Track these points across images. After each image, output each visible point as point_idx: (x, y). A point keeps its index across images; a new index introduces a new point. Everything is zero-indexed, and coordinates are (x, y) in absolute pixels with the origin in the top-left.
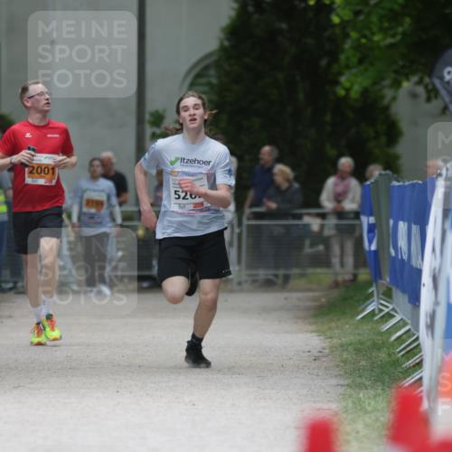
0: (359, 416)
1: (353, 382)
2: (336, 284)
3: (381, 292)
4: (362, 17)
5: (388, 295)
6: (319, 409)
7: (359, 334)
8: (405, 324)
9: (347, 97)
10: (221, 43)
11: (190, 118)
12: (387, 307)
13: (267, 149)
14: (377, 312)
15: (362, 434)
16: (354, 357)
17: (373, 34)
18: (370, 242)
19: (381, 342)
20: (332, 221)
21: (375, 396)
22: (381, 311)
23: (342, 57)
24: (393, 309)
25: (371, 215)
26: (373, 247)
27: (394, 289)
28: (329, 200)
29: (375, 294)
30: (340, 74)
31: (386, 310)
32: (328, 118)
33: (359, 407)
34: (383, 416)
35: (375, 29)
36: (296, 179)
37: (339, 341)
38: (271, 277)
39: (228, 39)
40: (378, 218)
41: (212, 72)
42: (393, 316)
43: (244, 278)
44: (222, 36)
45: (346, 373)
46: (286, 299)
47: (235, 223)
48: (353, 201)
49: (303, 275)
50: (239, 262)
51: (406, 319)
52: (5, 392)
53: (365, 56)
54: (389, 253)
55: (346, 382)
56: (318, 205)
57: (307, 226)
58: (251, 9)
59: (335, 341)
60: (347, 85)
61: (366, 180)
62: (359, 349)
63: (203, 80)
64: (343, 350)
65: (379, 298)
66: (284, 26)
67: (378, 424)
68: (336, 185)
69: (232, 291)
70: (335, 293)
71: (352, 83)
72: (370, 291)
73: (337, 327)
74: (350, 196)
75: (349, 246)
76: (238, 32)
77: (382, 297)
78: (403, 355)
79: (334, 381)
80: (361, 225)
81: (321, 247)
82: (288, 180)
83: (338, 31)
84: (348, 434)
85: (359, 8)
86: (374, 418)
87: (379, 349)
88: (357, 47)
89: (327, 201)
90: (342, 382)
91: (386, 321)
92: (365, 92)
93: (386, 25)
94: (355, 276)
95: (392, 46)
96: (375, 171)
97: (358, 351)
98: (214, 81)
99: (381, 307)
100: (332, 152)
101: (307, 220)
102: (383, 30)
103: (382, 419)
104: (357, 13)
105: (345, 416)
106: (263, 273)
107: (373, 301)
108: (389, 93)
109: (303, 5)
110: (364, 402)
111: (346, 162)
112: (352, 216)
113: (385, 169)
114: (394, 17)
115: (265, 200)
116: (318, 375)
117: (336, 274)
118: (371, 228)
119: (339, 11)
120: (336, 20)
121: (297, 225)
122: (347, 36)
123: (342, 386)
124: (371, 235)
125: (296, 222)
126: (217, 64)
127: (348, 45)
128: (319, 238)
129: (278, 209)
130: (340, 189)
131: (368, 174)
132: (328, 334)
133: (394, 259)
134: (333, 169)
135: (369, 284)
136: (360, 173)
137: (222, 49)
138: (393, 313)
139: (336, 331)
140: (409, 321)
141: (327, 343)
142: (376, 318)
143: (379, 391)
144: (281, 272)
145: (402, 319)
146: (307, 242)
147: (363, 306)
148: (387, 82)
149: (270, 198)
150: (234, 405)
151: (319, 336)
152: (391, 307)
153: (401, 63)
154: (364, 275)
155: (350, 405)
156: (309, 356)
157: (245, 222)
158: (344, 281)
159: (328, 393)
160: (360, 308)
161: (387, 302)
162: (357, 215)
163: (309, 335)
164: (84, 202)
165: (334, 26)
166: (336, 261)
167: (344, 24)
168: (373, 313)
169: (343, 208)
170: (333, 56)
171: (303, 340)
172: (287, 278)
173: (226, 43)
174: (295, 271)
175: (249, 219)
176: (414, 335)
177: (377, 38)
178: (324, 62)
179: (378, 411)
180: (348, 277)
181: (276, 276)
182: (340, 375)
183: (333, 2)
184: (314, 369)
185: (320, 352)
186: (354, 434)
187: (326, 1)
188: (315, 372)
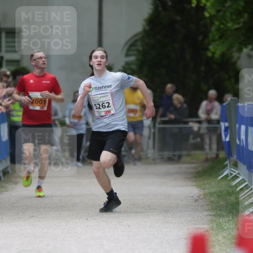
0: (220, 232)
1: (216, 213)
2: (207, 160)
3: (232, 164)
4: (221, 13)
5: (235, 165)
6: (197, 228)
7: (220, 187)
8: (245, 181)
9: (213, 57)
11: (97, 63)
12: (235, 172)
13: (169, 86)
14: (229, 175)
15: (221, 242)
16: (217, 199)
17: (227, 22)
18: (226, 136)
19: (231, 191)
20: (205, 125)
21: (228, 221)
22: (231, 174)
23: (210, 35)
24: (238, 173)
25: (226, 121)
26: (227, 139)
27: (239, 162)
29: (228, 165)
30: (209, 44)
31: (234, 174)
32: (203, 68)
33: (220, 227)
34: (233, 232)
35: (228, 20)
36: (185, 102)
37: (209, 191)
38: (171, 156)
39: (148, 26)
40: (230, 123)
41: (139, 43)
42: (238, 177)
43: (157, 156)
45: (212, 208)
46: (180, 168)
47: (152, 126)
48: (216, 114)
49: (188, 155)
51: (245, 179)
52: (26, 220)
53: (223, 35)
54: (236, 142)
55: (213, 214)
56: (197, 116)
57: (191, 128)
58: (160, 9)
59: (206, 191)
60: (213, 50)
61: (224, 102)
62: (220, 195)
63: (134, 48)
64: (211, 196)
65: (231, 167)
66: (178, 18)
67: (230, 236)
68: (207, 105)
69: (149, 164)
70: (206, 165)
71: (216, 49)
72: (226, 163)
73: (208, 183)
74: (215, 111)
75: (214, 138)
76: (153, 22)
77: (232, 166)
78: (244, 198)
79: (206, 213)
80: (220, 128)
81: (199, 140)
82: (180, 103)
83: (208, 21)
84: (214, 242)
85: (219, 8)
86: (228, 233)
87: (230, 195)
88: (218, 30)
89: (202, 114)
90: (210, 213)
91: (235, 180)
92: (223, 55)
93: (234, 17)
94: (217, 155)
95: (237, 29)
96: (229, 98)
97: (219, 196)
99: (232, 172)
100: (204, 87)
101: (191, 124)
102: (233, 20)
103: (232, 233)
104: (219, 11)
105: (212, 232)
106: (167, 154)
107: (227, 169)
108: (236, 55)
109: (189, 7)
110: (223, 224)
112: (216, 122)
113: (234, 96)
114: (239, 13)
115: (168, 114)
116: (197, 210)
118: (226, 129)
119: (209, 10)
120: (207, 15)
121: (186, 128)
122: (213, 23)
123: (210, 215)
124: (226, 133)
125: (185, 126)
126: (142, 39)
127: (213, 29)
128: (198, 134)
129: (175, 119)
130: (209, 107)
131: (224, 99)
132: (203, 187)
133: (238, 146)
134: (205, 97)
135: (225, 160)
136: (220, 99)
137: (145, 31)
138: (238, 175)
139: (207, 186)
140: (247, 180)
141: (202, 192)
142: (229, 178)
143: (231, 218)
144: (177, 153)
145: (243, 179)
146: (191, 137)
147: (222, 172)
148: (235, 49)
149: (171, 113)
150: (151, 226)
151: (198, 188)
152: (237, 172)
153: (242, 38)
154: (222, 154)
155: (215, 226)
156: (192, 199)
157: (157, 126)
158: (212, 158)
159: (203, 219)
160: (220, 173)
161: (235, 169)
162: (218, 122)
163: (192, 188)
164: (71, 116)
165: (206, 18)
166: (207, 147)
167: (211, 17)
168: (227, 176)
170: (206, 35)
171: (187, 190)
172: (180, 157)
173: (147, 28)
174: (184, 153)
175: (159, 124)
176: (250, 187)
177: (229, 25)
178: (200, 38)
179: (230, 229)
180: (214, 156)
181: (174, 155)
182: (209, 210)
183: (205, 5)
184: (195, 206)
185: (198, 197)
186: (217, 242)
187: (202, 5)
188: (196, 208)
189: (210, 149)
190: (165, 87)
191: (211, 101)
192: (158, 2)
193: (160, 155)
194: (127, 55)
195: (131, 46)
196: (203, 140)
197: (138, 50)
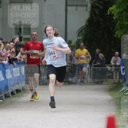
0: (121, 116)
1: (119, 107)
2: (115, 83)
3: (126, 85)
4: (121, 18)
6: (110, 114)
7: (120, 95)
9: (117, 37)
10: (86, 24)
12: (127, 89)
13: (97, 50)
14: (125, 90)
15: (121, 120)
17: (124, 22)
18: (123, 73)
20: (114, 68)
22: (126, 90)
23: (116, 27)
25: (123, 66)
26: (124, 74)
28: (113, 62)
29: (124, 85)
30: (116, 31)
32: (112, 42)
35: (124, 20)
36: (105, 57)
38: (98, 81)
39: (88, 23)
40: (125, 67)
41: (84, 31)
43: (92, 81)
44: (86, 22)
46: (102, 87)
47: (89, 68)
48: (119, 63)
49: (106, 81)
50: (90, 78)
53: (122, 27)
55: (117, 107)
56: (110, 64)
58: (93, 15)
59: (114, 97)
60: (117, 34)
63: (82, 33)
64: (116, 99)
65: (125, 87)
66: (102, 20)
68: (114, 59)
69: (89, 85)
70: (114, 85)
72: (123, 85)
73: (115, 94)
74: (118, 61)
75: (118, 74)
76: (90, 21)
77: (126, 86)
79: (114, 107)
80: (121, 69)
81: (111, 74)
82: (102, 57)
84: (118, 120)
85: (120, 15)
88: (120, 25)
89: (112, 63)
90: (116, 107)
93: (127, 19)
94: (119, 81)
98: (84, 33)
100: (113, 51)
101: (107, 67)
102: (126, 21)
104: (120, 17)
105: (117, 115)
106: (96, 80)
109: (106, 14)
111: (117, 53)
112: (119, 66)
115: (97, 62)
116: (110, 106)
117: (115, 81)
118: (123, 69)
119: (115, 16)
120: (114, 18)
121: (105, 69)
122: (117, 22)
123: (116, 108)
124: (123, 71)
126: (85, 29)
127: (117, 24)
128: (110, 72)
129: (100, 65)
130: (115, 60)
132: (113, 95)
134: (114, 55)
135: (123, 83)
137: (86, 25)
139: (115, 95)
141: (112, 98)
142: (124, 91)
144: (101, 80)
146: (107, 73)
151: (110, 96)
154: (121, 81)
155: (118, 113)
156: (108, 101)
157: (92, 68)
158: (117, 82)
159: (113, 110)
160: (121, 89)
162: (120, 66)
163: (108, 96)
165: (114, 20)
166: (114, 77)
167: (116, 19)
168: (124, 90)
169: (116, 64)
170: (114, 27)
171: (106, 97)
172: (102, 82)
173: (87, 24)
174: (104, 80)
175: (93, 67)
177: (125, 23)
178: (111, 28)
180: (117, 81)
181: (100, 81)
182: (116, 105)
183: (114, 14)
184: (109, 104)
185: (111, 100)
186: (119, 120)
187: (112, 14)
188: (109, 105)
189: (116, 78)
190: (95, 51)
191: (116, 57)
192: (92, 12)
193: (93, 81)
194: (78, 36)
195: (80, 32)
196: (113, 74)
197: (83, 34)
